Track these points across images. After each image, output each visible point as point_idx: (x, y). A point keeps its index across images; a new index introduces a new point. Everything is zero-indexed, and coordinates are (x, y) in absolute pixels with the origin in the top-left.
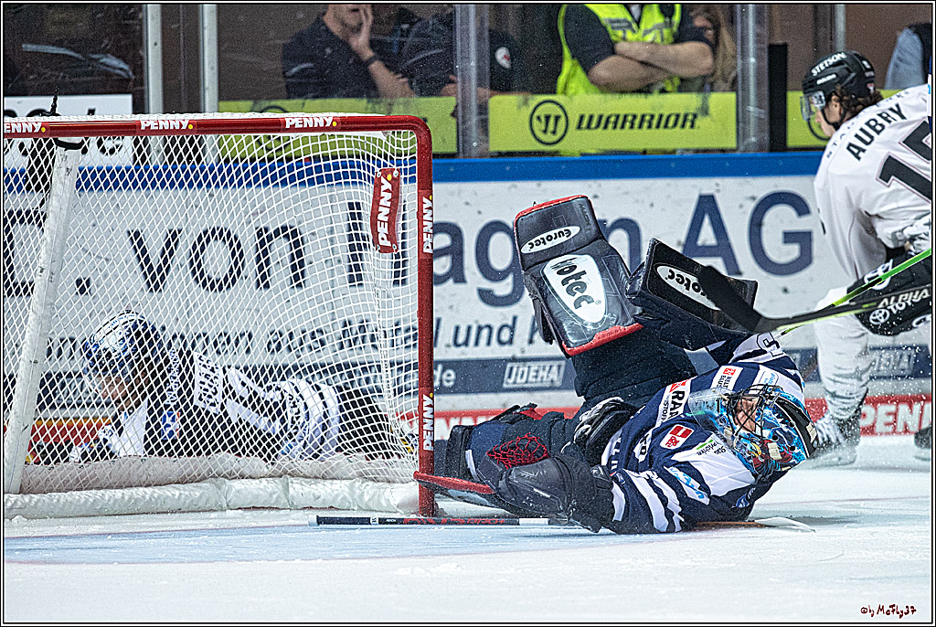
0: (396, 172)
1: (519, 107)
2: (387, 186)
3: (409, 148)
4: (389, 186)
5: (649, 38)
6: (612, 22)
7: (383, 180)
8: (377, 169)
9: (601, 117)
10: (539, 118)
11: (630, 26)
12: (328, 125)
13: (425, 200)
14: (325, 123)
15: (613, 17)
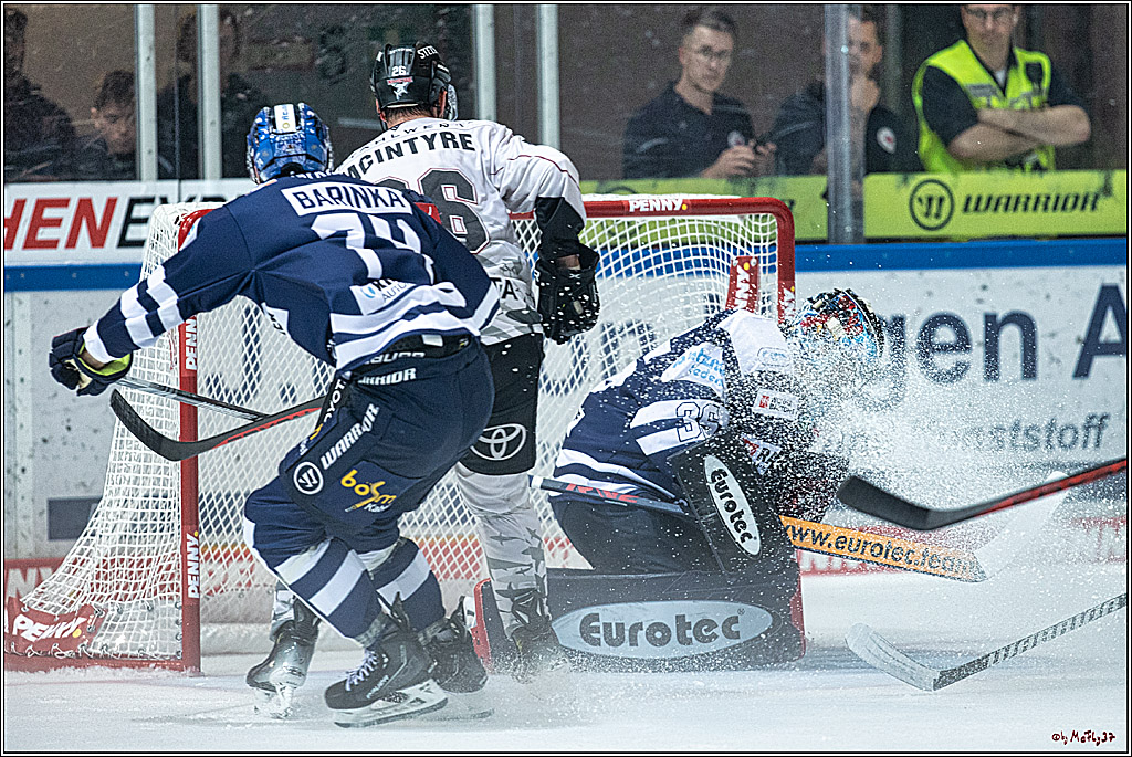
0: (753, 261)
1: (898, 187)
2: (743, 275)
3: (769, 233)
4: (747, 277)
5: (1018, 106)
6: (975, 87)
7: (739, 269)
8: (733, 257)
9: (990, 199)
10: (920, 200)
11: (994, 93)
12: (677, 208)
13: (786, 291)
14: (674, 206)
15: (974, 82)
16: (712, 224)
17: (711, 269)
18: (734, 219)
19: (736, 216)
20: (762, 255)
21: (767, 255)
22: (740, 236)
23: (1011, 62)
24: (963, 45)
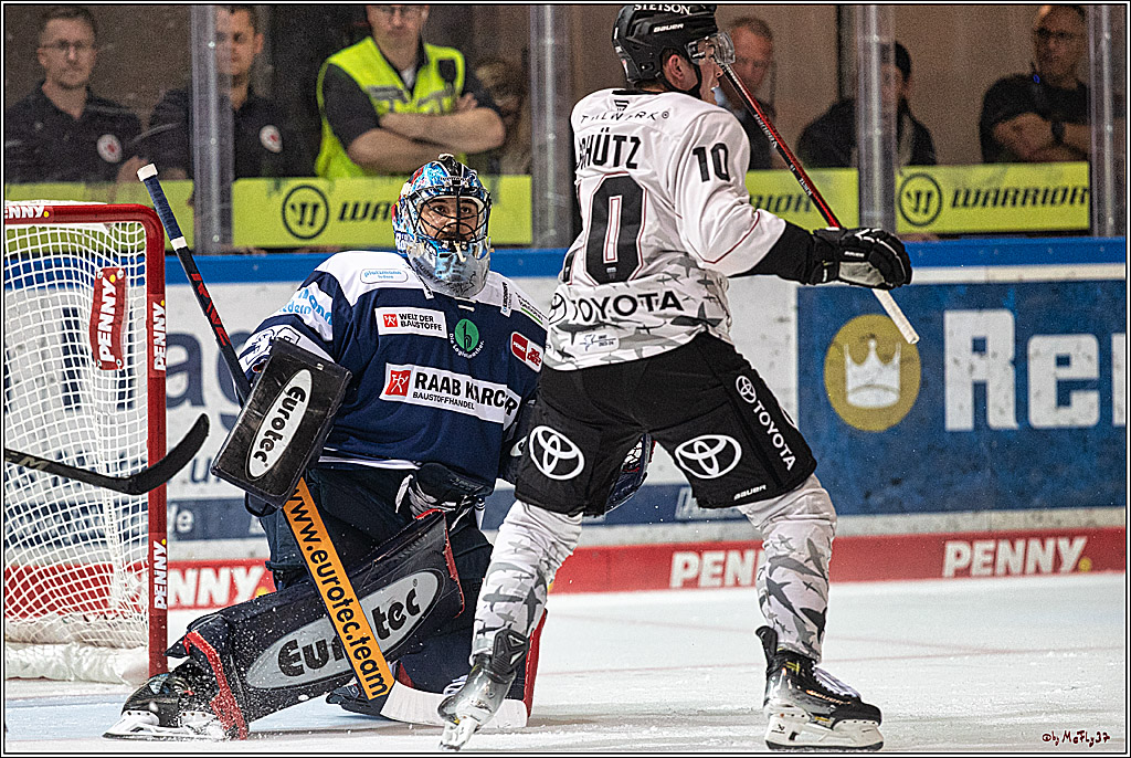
0: (120, 273)
1: (269, 194)
2: (109, 288)
3: (137, 243)
4: (113, 290)
5: (426, 109)
6: (377, 90)
7: (105, 282)
8: (98, 269)
9: (368, 206)
10: (293, 207)
11: (400, 95)
12: (38, 215)
13: (155, 306)
14: (35, 213)
15: (377, 84)
16: (76, 232)
17: (74, 281)
18: (100, 227)
19: (101, 224)
20: (129, 266)
21: (135, 266)
22: (105, 246)
23: (421, 61)
24: (369, 42)
